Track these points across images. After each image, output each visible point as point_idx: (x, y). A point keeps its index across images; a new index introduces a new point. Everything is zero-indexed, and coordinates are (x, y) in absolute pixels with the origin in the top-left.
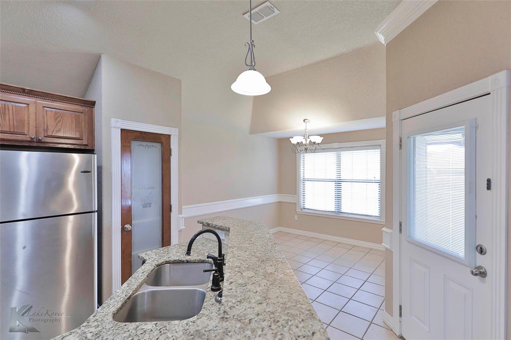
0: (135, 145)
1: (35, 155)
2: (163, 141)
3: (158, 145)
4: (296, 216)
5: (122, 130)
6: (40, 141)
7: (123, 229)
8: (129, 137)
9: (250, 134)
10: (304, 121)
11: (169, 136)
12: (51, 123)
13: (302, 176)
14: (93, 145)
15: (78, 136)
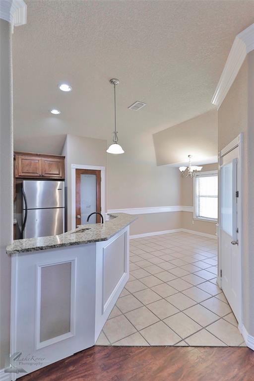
0: (82, 176)
1: (43, 182)
2: (97, 173)
3: (95, 176)
4: (193, 221)
5: (76, 169)
6: (43, 176)
7: (76, 217)
8: (79, 172)
9: (158, 165)
10: (189, 156)
11: (100, 171)
12: (47, 167)
13: (197, 194)
14: (64, 177)
15: (58, 173)
